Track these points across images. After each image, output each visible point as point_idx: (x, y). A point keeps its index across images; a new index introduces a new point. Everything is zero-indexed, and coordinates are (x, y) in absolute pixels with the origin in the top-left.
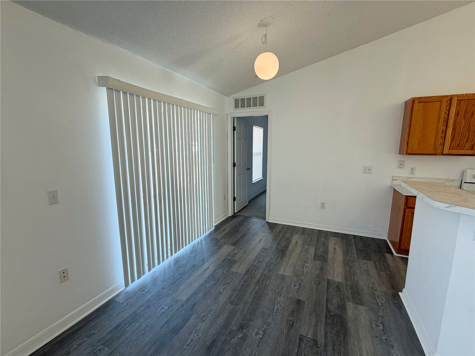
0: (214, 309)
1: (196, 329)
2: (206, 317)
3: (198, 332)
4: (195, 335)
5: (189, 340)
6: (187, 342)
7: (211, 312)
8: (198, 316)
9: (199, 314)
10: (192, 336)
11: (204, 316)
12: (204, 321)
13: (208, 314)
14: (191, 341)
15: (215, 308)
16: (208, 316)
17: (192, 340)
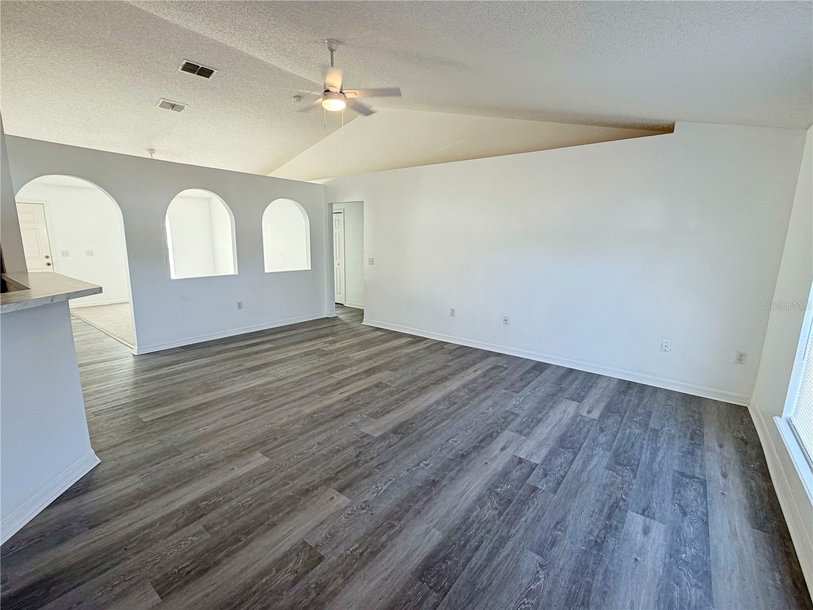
0: (342, 516)
1: (378, 493)
2: (360, 507)
3: (375, 490)
4: (380, 488)
5: (388, 484)
6: (392, 484)
7: (349, 512)
8: (372, 511)
9: (370, 513)
10: (384, 488)
11: (363, 509)
12: (364, 502)
13: (356, 511)
14: (387, 483)
15: (341, 518)
16: (357, 507)
17: (385, 483)
